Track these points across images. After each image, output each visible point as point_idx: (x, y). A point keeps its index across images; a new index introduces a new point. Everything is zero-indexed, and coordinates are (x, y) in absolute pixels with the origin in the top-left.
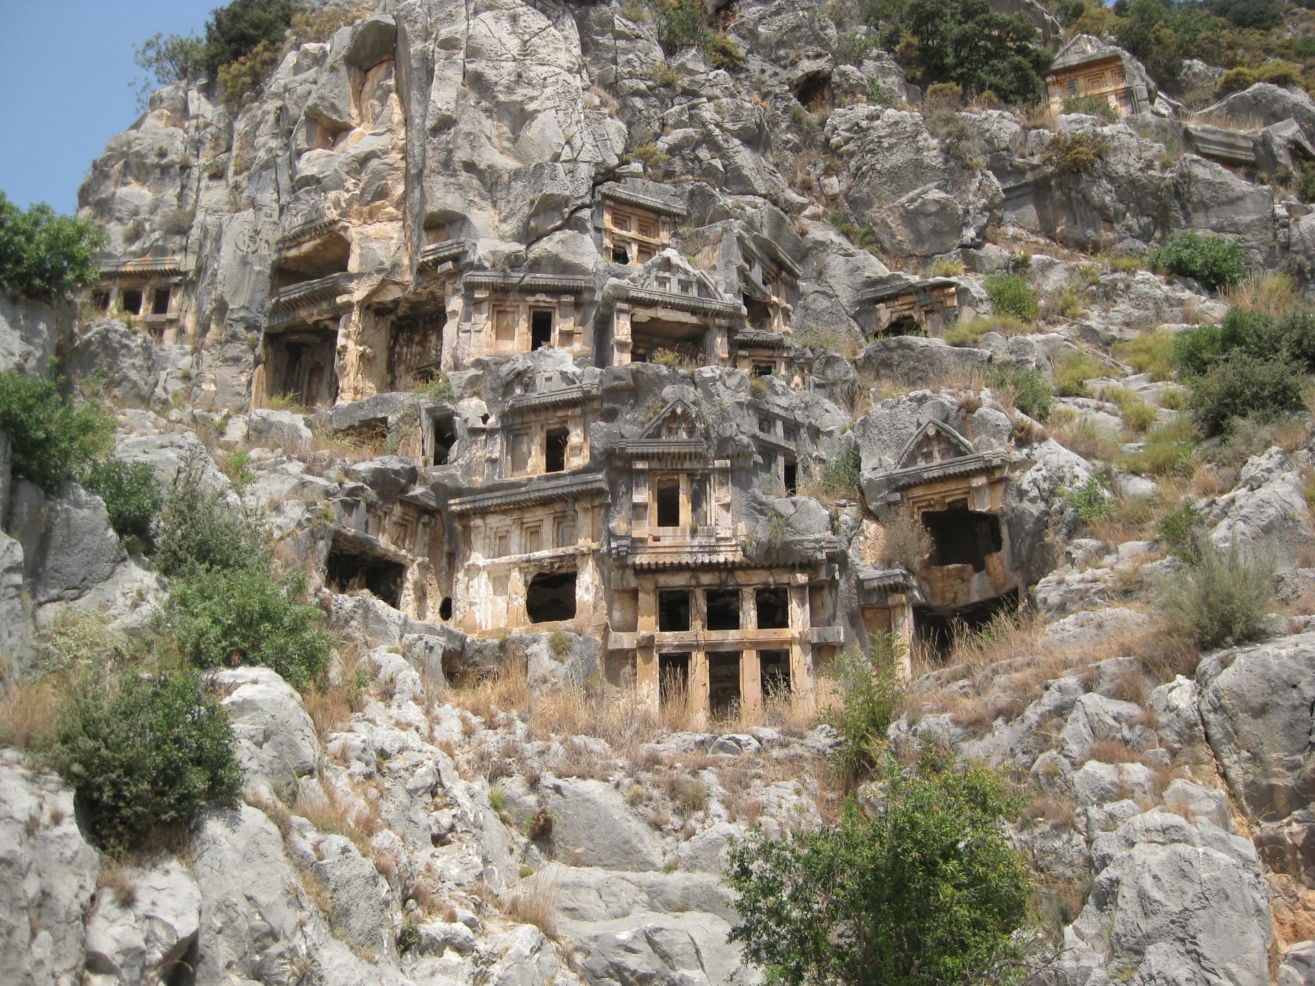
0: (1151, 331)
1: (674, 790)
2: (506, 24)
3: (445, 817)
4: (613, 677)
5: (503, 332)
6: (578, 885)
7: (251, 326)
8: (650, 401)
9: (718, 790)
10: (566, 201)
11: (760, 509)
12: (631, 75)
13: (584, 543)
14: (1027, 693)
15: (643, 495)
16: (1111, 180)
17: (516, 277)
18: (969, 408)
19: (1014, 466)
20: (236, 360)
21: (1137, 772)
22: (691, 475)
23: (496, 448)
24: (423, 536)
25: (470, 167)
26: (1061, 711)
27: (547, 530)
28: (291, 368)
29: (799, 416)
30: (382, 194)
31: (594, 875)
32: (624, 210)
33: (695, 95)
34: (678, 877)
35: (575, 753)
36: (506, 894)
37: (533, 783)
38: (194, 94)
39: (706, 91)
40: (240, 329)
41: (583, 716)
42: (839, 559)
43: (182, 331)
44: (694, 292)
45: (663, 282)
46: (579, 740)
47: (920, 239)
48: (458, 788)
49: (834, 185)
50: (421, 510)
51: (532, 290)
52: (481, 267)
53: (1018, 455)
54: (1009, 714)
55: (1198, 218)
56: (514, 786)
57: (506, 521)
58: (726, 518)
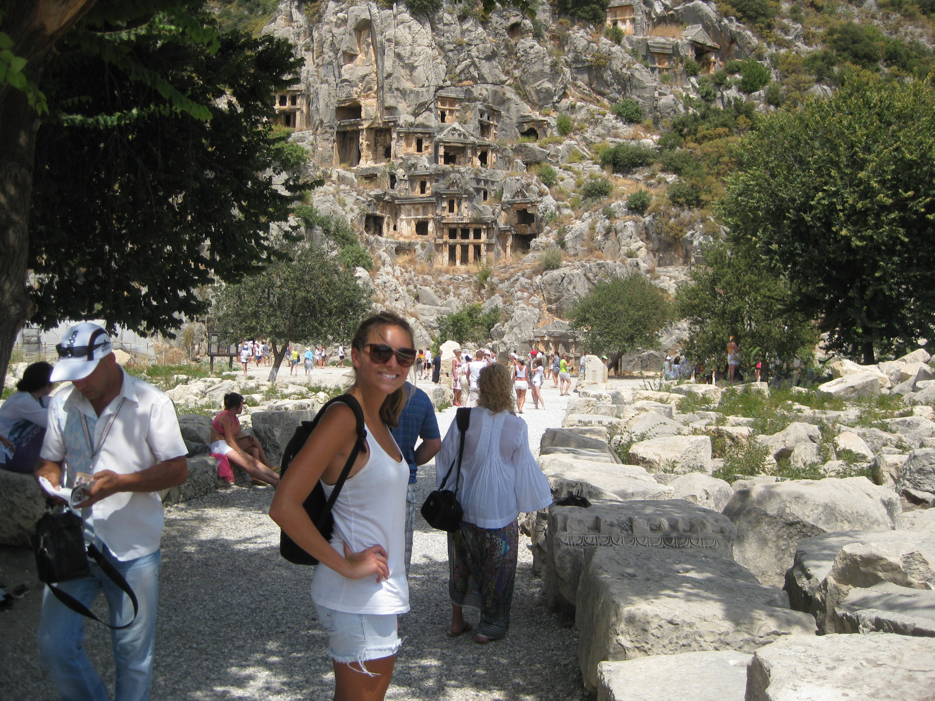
0: (604, 139)
1: (444, 289)
2: (407, 30)
3: (398, 295)
4: (437, 250)
5: (409, 145)
6: (424, 309)
7: (331, 127)
8: (447, 178)
9: (452, 290)
10: (426, 103)
11: (475, 208)
12: (449, 43)
13: (430, 216)
14: (512, 275)
15: (445, 204)
16: (611, 71)
17: (412, 130)
18: (529, 185)
19: (538, 202)
20: (327, 139)
21: (526, 294)
22: (458, 198)
23: (407, 185)
24: (388, 209)
25: (397, 89)
26: (517, 280)
27: (421, 211)
28: (344, 139)
29: (488, 178)
30: (370, 89)
31: (427, 307)
32: (444, 100)
33: (470, 45)
34: (443, 308)
35: (424, 280)
36: (409, 310)
37: (415, 287)
38: (294, 10)
39: (474, 43)
40: (328, 129)
41: (427, 270)
42: (495, 222)
43: (302, 112)
44: (462, 137)
45: (453, 134)
46: (425, 276)
47: (540, 100)
48: (400, 289)
49: (517, 73)
50: (387, 202)
51: (417, 133)
52: (402, 127)
53: (539, 199)
54: (508, 279)
55: (634, 91)
56: (411, 287)
57: (410, 207)
58: (466, 211)
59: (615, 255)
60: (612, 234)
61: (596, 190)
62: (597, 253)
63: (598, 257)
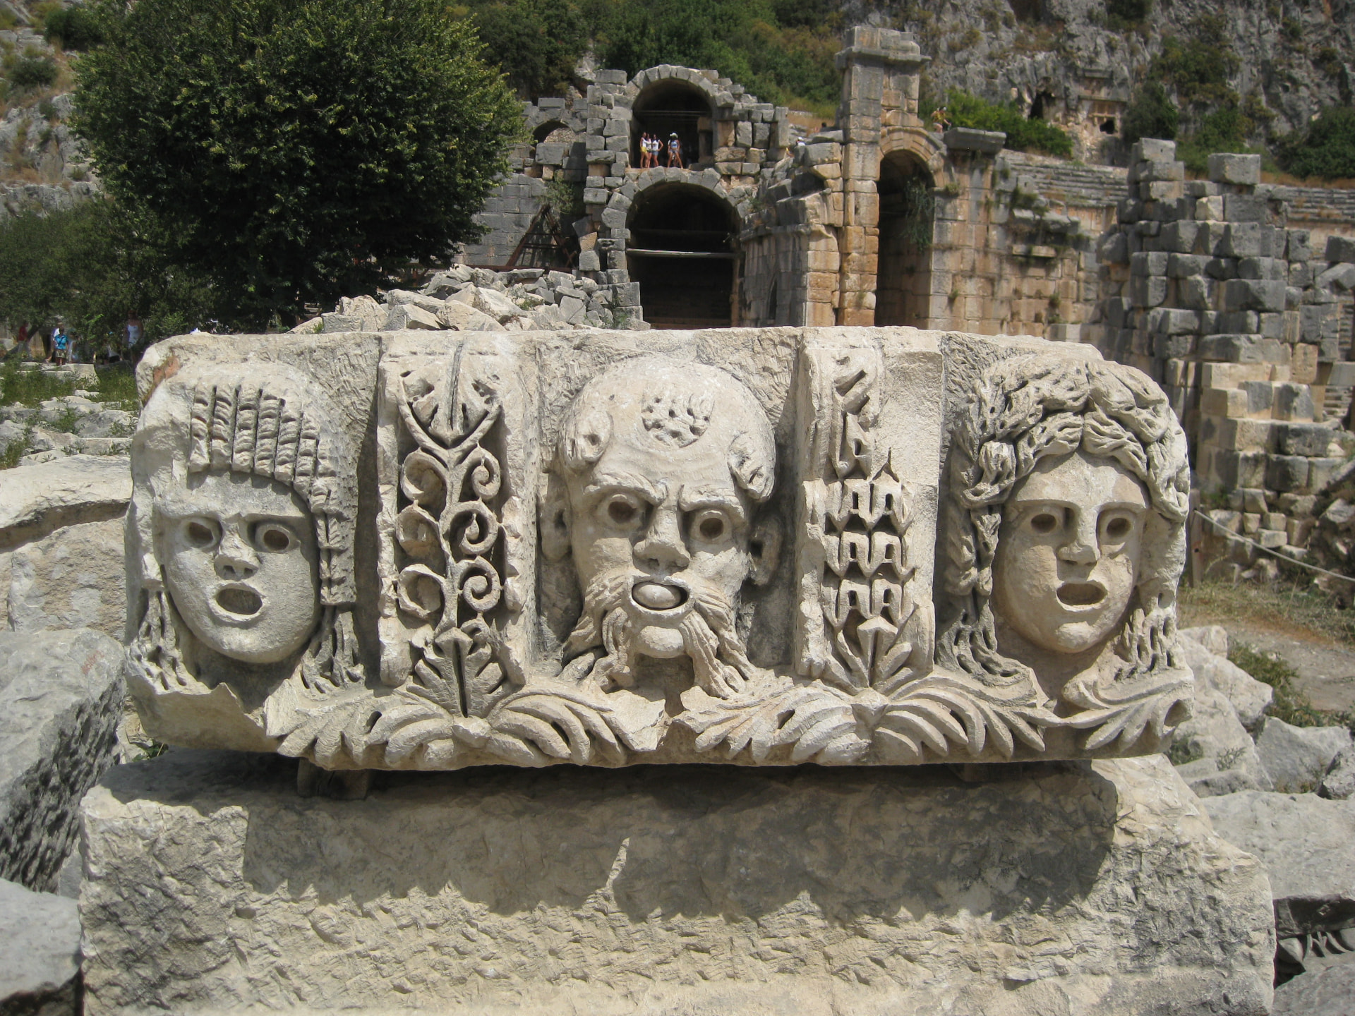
59: (54, 176)
60: (52, 144)
61: (32, 74)
62: (26, 171)
63: (29, 178)
